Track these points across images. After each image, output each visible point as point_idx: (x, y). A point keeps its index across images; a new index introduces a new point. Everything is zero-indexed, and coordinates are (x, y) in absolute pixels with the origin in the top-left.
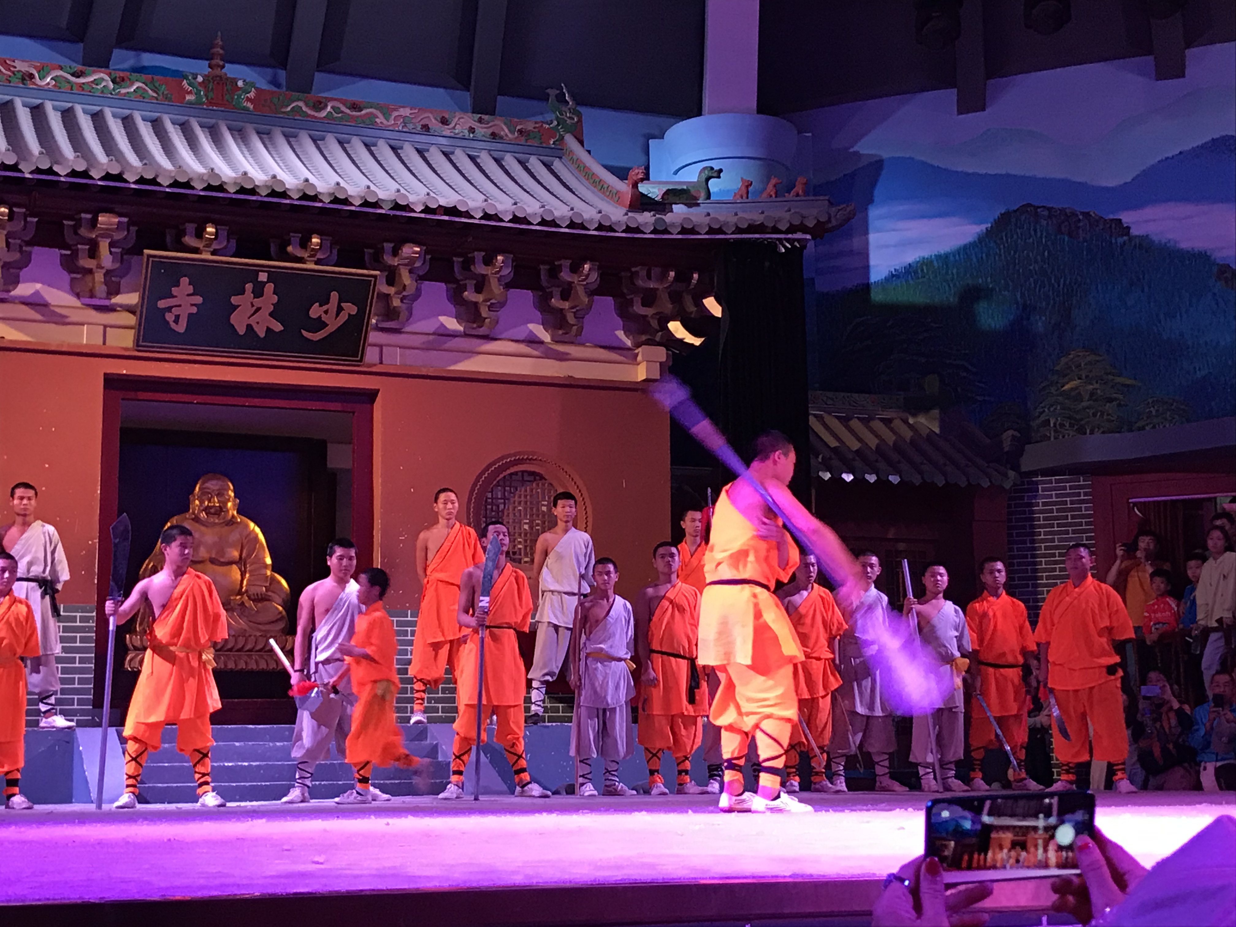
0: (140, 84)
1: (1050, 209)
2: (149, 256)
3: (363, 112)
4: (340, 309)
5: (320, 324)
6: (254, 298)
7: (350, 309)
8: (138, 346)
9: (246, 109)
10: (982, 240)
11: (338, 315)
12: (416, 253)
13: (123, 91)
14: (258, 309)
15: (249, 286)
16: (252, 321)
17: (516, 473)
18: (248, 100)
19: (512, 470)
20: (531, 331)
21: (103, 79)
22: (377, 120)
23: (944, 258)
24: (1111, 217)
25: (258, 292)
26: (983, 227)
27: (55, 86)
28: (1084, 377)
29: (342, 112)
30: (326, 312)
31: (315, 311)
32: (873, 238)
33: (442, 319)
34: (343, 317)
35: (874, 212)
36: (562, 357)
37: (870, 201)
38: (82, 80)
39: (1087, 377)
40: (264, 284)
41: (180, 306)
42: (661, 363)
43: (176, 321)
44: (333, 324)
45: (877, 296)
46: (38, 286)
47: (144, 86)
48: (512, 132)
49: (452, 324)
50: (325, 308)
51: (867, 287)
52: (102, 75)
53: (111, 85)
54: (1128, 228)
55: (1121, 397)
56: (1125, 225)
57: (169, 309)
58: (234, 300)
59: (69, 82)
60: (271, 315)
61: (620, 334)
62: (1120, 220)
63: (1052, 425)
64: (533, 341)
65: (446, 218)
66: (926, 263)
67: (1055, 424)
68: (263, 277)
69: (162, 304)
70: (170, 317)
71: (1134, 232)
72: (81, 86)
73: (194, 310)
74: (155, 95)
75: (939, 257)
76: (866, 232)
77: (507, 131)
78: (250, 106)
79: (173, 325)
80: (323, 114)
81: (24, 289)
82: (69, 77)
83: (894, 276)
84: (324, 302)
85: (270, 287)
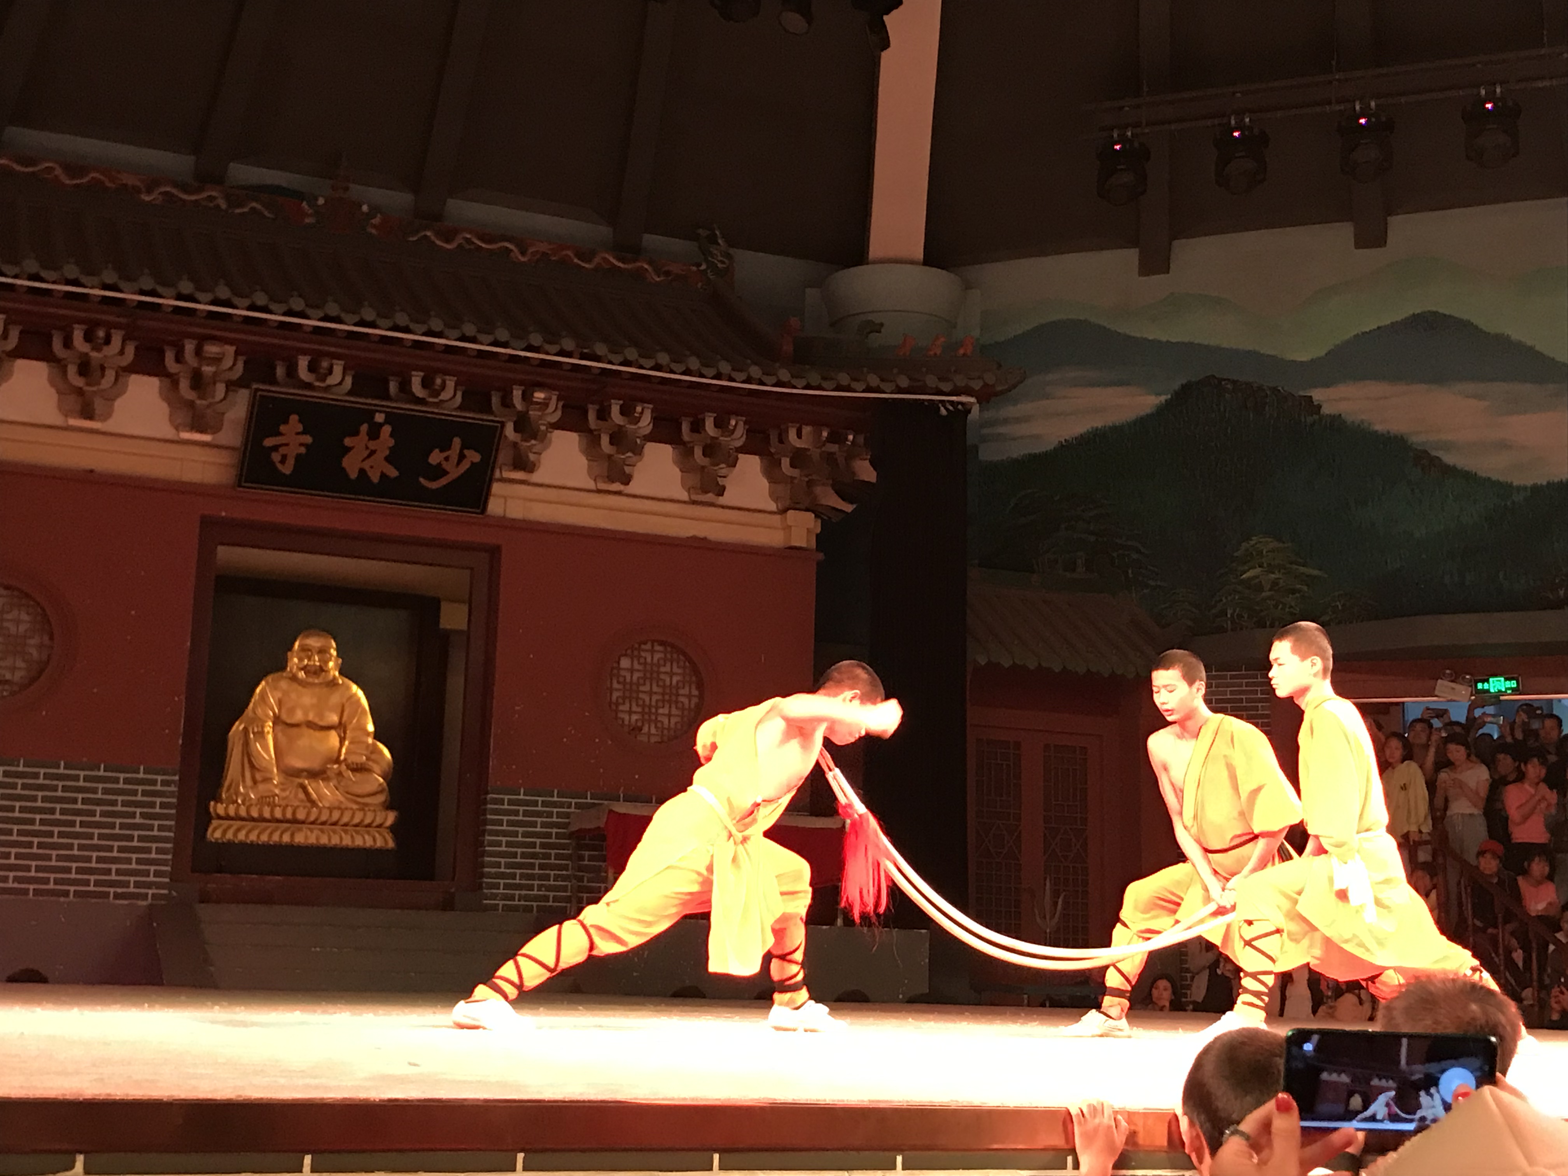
0: (256, 204)
1: (1234, 382)
2: (257, 390)
3: (498, 245)
4: (462, 457)
5: (439, 472)
6: (369, 440)
7: (473, 456)
8: (236, 485)
10: (1161, 411)
11: (458, 464)
13: (237, 211)
14: (373, 453)
15: (364, 428)
16: (366, 466)
21: (214, 197)
23: (1117, 430)
24: (1302, 393)
25: (374, 433)
26: (1163, 398)
28: (1265, 565)
29: (473, 243)
30: (447, 459)
31: (435, 458)
34: (465, 466)
38: (193, 197)
39: (1269, 565)
40: (381, 425)
41: (287, 445)
42: (808, 530)
43: (283, 460)
44: (455, 472)
47: (259, 206)
50: (446, 454)
54: (1319, 407)
55: (1305, 588)
56: (1315, 403)
57: (276, 448)
58: (348, 441)
60: (387, 459)
62: (1311, 397)
63: (1229, 616)
65: (582, 362)
66: (1097, 435)
67: (1232, 615)
68: (380, 418)
69: (269, 442)
70: (276, 457)
71: (1326, 410)
73: (303, 450)
74: (271, 216)
75: (1113, 428)
79: (279, 466)
84: (445, 447)
85: (387, 429)
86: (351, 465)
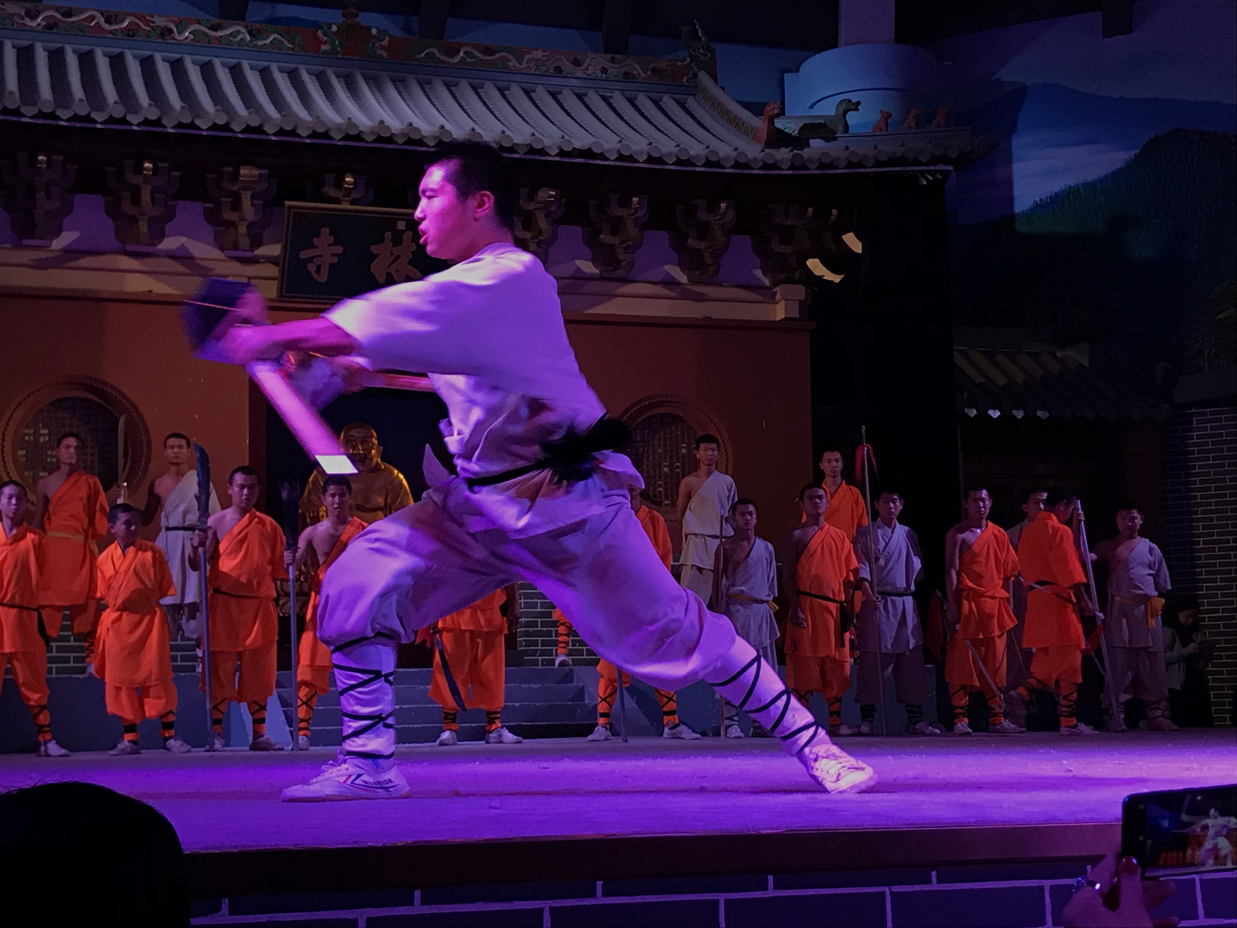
0: (276, 36)
1: (1202, 132)
2: (290, 207)
3: (497, 56)
8: (281, 296)
9: (380, 57)
10: (1130, 166)
12: (551, 196)
13: (260, 43)
14: (397, 258)
15: (388, 235)
16: (392, 269)
17: (655, 416)
18: (382, 47)
19: (650, 413)
20: (667, 273)
21: (239, 32)
22: (510, 64)
23: (1090, 186)
25: (397, 240)
26: (1132, 153)
27: (193, 40)
29: (475, 57)
32: (1015, 166)
33: (578, 262)
35: (1016, 142)
36: (700, 298)
37: (1013, 129)
38: (219, 34)
40: (403, 232)
41: (321, 256)
42: (800, 301)
43: (318, 271)
45: (1021, 227)
46: (184, 239)
47: (279, 37)
48: (645, 71)
49: (588, 267)
51: (1012, 217)
52: (239, 28)
53: (248, 38)
57: (311, 260)
58: (374, 249)
59: (206, 35)
60: (410, 263)
61: (758, 273)
64: (670, 283)
65: (581, 160)
66: (1071, 192)
68: (401, 225)
69: (303, 255)
70: (312, 268)
72: (219, 39)
73: (335, 260)
74: (291, 46)
75: (1086, 185)
76: (1009, 161)
77: (639, 70)
78: (385, 54)
79: (315, 275)
80: (457, 60)
81: (170, 243)
82: (207, 30)
83: (1039, 206)
85: (408, 235)
86: (379, 270)
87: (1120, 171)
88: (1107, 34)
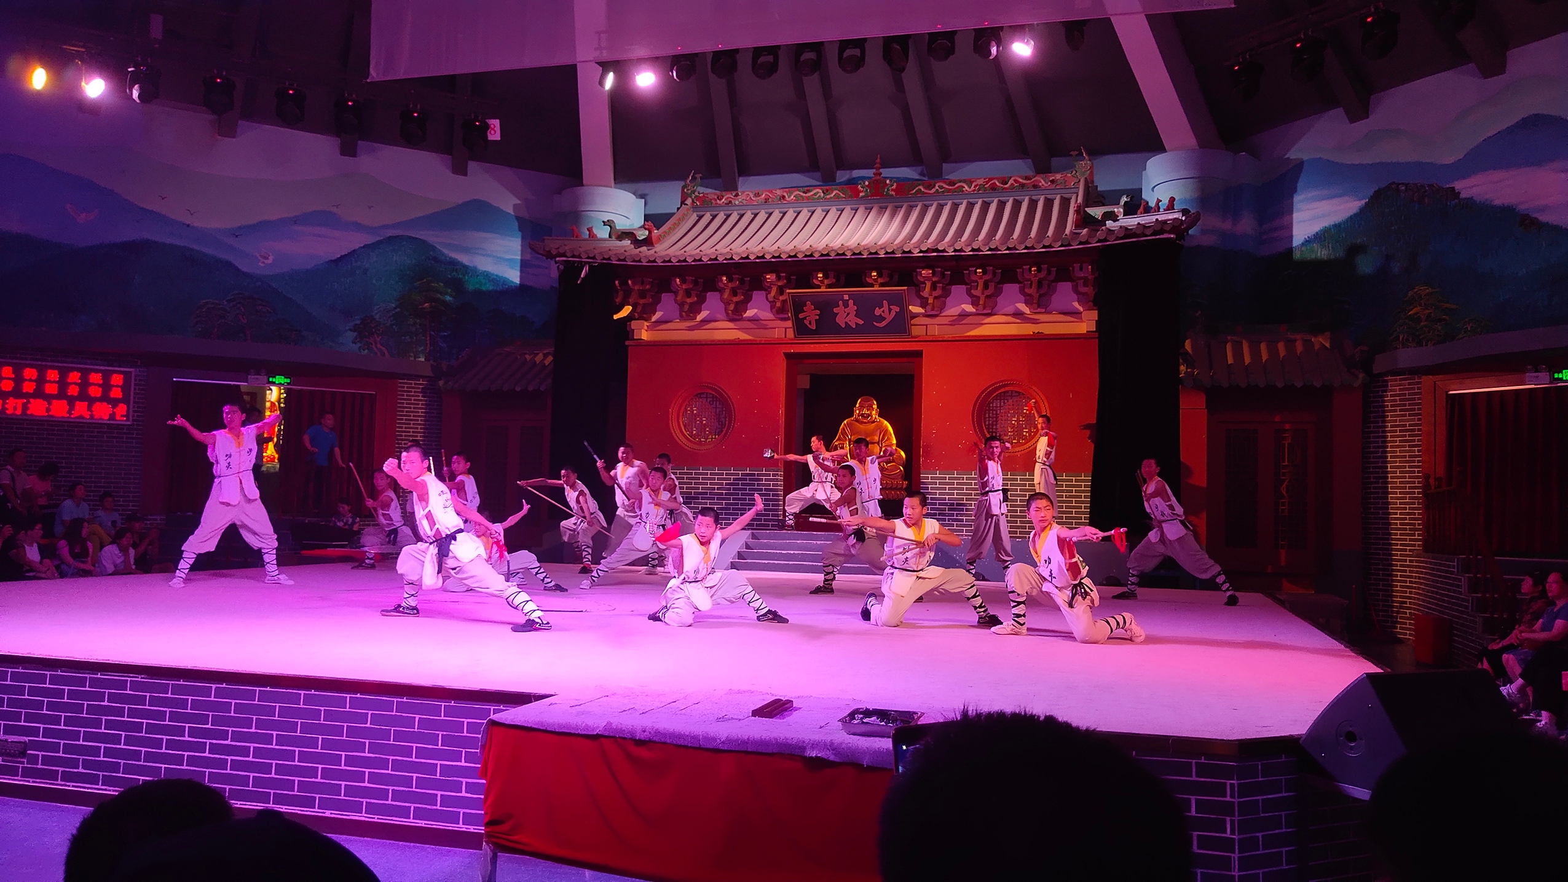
0: (837, 191)
1: (1407, 185)
2: (789, 293)
3: (956, 186)
4: (890, 310)
5: (881, 318)
6: (845, 308)
7: (897, 309)
8: (795, 337)
9: (892, 195)
10: (1363, 210)
11: (890, 313)
12: (930, 274)
13: (828, 197)
14: (848, 314)
15: (841, 302)
16: (847, 320)
17: (1007, 392)
18: (892, 190)
19: (1007, 389)
20: (1017, 308)
21: (818, 192)
22: (964, 189)
23: (1337, 226)
24: (1447, 186)
25: (846, 305)
26: (1363, 202)
27: (795, 200)
28: (1423, 305)
29: (944, 188)
30: (883, 312)
31: (878, 312)
32: (1296, 216)
33: (963, 306)
34: (893, 314)
35: (1297, 198)
36: (1035, 322)
37: (1294, 190)
38: (808, 195)
39: (1425, 304)
40: (848, 300)
41: (809, 316)
43: (810, 324)
44: (889, 318)
45: (1297, 255)
46: (756, 310)
47: (838, 192)
48: (1046, 183)
49: (970, 308)
50: (882, 309)
51: (1290, 250)
52: (818, 190)
53: (822, 194)
54: (1459, 193)
55: (1447, 318)
56: (1457, 191)
57: (805, 318)
58: (835, 310)
59: (801, 196)
60: (855, 316)
61: (1076, 304)
62: (1454, 187)
63: (1401, 339)
64: (1018, 314)
66: (1326, 231)
67: (1403, 339)
68: (846, 297)
69: (801, 316)
70: (807, 322)
71: (1463, 195)
72: (807, 198)
73: (818, 317)
74: (844, 196)
75: (1335, 226)
76: (1291, 213)
77: (1043, 182)
78: (893, 193)
79: (809, 326)
80: (933, 190)
81: (749, 313)
82: (802, 194)
83: (1308, 242)
84: (881, 306)
85: (851, 302)
86: (841, 320)
87: (1355, 215)
88: (1352, 121)
